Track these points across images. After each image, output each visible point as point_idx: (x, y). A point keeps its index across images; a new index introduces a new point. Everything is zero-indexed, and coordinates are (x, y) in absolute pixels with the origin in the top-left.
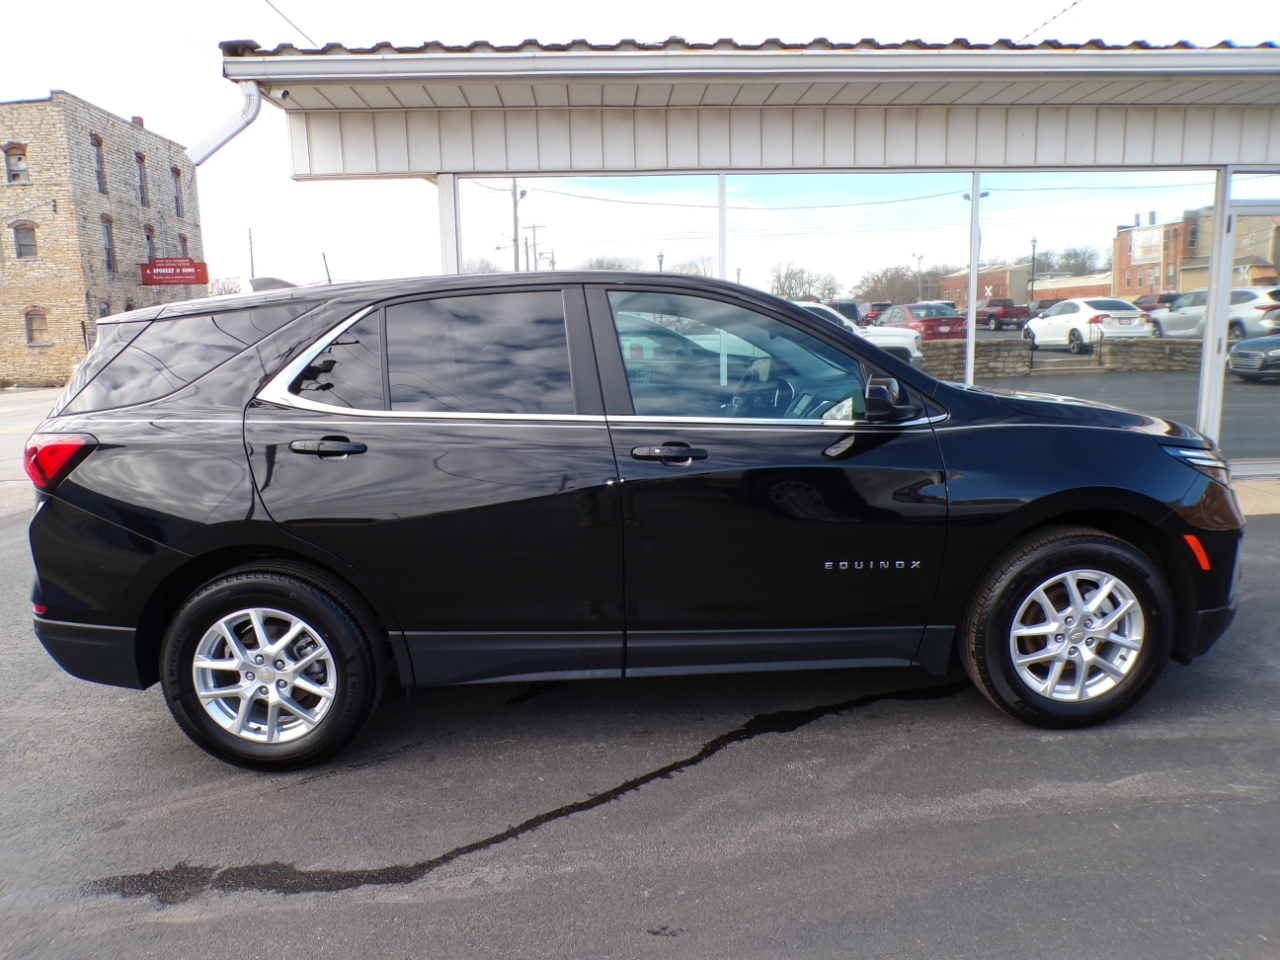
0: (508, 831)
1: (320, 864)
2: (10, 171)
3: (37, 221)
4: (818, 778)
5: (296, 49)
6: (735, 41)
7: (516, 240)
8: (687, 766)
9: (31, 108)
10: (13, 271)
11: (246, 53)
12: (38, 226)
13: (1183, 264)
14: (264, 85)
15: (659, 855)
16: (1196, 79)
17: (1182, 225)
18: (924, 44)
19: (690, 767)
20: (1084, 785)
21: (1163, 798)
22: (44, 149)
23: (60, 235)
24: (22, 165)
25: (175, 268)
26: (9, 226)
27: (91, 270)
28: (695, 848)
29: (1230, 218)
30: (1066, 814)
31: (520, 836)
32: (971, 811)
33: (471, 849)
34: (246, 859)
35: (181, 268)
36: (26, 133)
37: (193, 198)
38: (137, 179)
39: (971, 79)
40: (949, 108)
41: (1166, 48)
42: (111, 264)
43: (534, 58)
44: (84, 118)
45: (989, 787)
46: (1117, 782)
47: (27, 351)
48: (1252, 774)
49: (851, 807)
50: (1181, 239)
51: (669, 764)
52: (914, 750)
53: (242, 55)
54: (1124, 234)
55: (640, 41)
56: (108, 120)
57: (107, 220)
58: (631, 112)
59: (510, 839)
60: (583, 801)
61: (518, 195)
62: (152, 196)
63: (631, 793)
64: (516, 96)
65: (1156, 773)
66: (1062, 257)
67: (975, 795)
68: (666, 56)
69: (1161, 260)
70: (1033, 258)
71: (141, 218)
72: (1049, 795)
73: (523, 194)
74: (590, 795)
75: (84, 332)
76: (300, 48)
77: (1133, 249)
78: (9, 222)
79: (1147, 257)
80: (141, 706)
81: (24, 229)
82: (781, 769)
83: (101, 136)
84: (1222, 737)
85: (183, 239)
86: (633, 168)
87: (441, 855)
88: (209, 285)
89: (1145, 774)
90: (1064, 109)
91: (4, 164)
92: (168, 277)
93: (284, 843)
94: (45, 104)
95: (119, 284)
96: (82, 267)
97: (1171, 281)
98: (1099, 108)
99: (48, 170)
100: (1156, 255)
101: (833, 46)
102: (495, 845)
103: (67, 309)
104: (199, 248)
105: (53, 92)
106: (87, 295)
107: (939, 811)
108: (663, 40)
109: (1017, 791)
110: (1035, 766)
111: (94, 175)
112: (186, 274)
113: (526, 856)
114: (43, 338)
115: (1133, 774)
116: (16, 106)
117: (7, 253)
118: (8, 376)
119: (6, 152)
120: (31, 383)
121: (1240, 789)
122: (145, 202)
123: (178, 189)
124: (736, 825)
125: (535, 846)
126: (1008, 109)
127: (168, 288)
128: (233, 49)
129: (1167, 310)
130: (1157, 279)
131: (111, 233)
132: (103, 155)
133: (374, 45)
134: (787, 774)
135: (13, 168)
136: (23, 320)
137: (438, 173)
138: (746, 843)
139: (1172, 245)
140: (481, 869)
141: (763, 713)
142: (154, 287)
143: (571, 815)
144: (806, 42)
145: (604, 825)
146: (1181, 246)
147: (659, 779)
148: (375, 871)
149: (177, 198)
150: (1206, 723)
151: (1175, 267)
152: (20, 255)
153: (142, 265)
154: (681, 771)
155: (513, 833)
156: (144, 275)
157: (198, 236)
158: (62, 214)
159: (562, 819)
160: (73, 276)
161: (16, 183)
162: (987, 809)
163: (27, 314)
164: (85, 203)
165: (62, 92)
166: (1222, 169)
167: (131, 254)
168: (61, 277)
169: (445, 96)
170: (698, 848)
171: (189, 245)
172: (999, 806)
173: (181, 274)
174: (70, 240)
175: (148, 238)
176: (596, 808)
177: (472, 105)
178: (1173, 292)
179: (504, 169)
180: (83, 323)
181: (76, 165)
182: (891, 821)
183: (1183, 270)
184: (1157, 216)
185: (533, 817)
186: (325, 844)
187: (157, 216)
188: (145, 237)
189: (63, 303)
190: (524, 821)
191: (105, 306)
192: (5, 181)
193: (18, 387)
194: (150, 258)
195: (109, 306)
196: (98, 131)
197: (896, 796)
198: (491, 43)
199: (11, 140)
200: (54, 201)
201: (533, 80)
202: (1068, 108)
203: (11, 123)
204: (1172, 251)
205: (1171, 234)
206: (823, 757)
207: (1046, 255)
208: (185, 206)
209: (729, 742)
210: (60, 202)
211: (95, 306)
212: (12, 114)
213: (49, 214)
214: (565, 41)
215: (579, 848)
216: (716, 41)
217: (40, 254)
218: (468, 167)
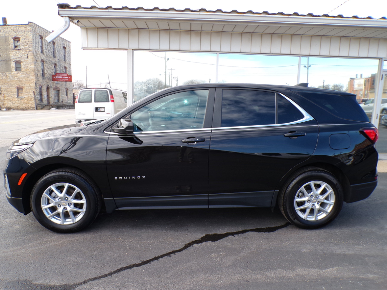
0: (109, 273)
1: (41, 281)
2: (14, 45)
3: (22, 61)
4: (221, 260)
5: (82, 7)
6: (222, 10)
7: (165, 73)
8: (177, 252)
9: (22, 27)
10: (14, 75)
11: (66, 8)
12: (22, 62)
13: (370, 90)
14: (71, 18)
15: (158, 287)
16: (373, 29)
17: (370, 78)
18: (284, 14)
19: (178, 253)
20: (314, 270)
21: (342, 278)
22: (25, 39)
23: (29, 65)
24: (18, 44)
25: (62, 76)
26: (13, 62)
27: (38, 76)
28: (171, 285)
29: (382, 75)
30: (306, 282)
31: (113, 275)
32: (272, 278)
33: (94, 279)
34: (17, 278)
35: (64, 76)
36: (20, 34)
37: (69, 56)
38: (53, 49)
39: (299, 26)
40: (292, 35)
41: (364, 18)
42: (43, 74)
43: (157, 13)
44: (38, 31)
45: (280, 268)
46: (327, 270)
47: (17, 99)
48: (376, 270)
49: (230, 273)
50: (370, 82)
51: (172, 251)
52: (257, 252)
53: (65, 8)
54: (352, 80)
55: (191, 9)
56: (45, 31)
57: (43, 61)
58: (190, 32)
59: (109, 276)
60: (138, 263)
61: (166, 60)
62: (57, 55)
63: (156, 261)
64: (153, 25)
65: (341, 267)
66: (333, 86)
67: (275, 271)
68: (199, 14)
69: (363, 89)
70: (323, 86)
71: (53, 61)
72: (301, 273)
73: (168, 59)
74: (141, 261)
75: (34, 94)
76: (83, 7)
77: (355, 85)
78: (14, 60)
79: (359, 87)
80: (6, 217)
81: (18, 63)
82: (209, 256)
83: (43, 36)
84: (366, 255)
85: (66, 68)
86: (189, 50)
87: (83, 281)
88: (72, 82)
89: (337, 268)
90: (330, 37)
91: (13, 43)
92: (60, 79)
93: (32, 272)
94: (26, 26)
95: (45, 81)
96: (35, 75)
97: (366, 95)
98: (341, 38)
99: (26, 45)
100: (362, 87)
101: (254, 13)
102: (103, 278)
103: (30, 87)
104: (70, 71)
105: (29, 22)
106: (36, 83)
107: (261, 277)
108: (199, 9)
109: (290, 271)
110: (299, 261)
111: (40, 47)
112: (65, 78)
113: (112, 284)
114: (22, 95)
115: (333, 267)
116: (18, 26)
117: (12, 69)
118: (11, 106)
119: (14, 39)
120: (17, 109)
121: (371, 276)
122: (54, 56)
123: (65, 53)
124: (188, 277)
125: (117, 280)
126: (312, 36)
127: (60, 82)
128: (62, 6)
129: (364, 104)
130: (362, 95)
131: (44, 65)
132: (43, 42)
133: (106, 7)
134: (211, 258)
135: (16, 44)
136: (16, 90)
137: (127, 49)
138: (190, 285)
139: (367, 84)
140: (95, 287)
141: (208, 234)
142: (56, 82)
143: (132, 268)
144: (245, 12)
145: (142, 273)
146: (370, 84)
147: (166, 256)
148: (58, 286)
149: (64, 56)
150: (361, 248)
151: (367, 91)
152: (16, 70)
153: (52, 75)
154: (175, 254)
155: (110, 274)
156: (53, 78)
157: (70, 67)
158: (30, 59)
159: (129, 270)
160: (32, 78)
161: (16, 49)
162: (278, 277)
163: (17, 88)
164: (37, 56)
165: (32, 22)
166: (381, 59)
167: (49, 72)
168: (28, 77)
169: (130, 24)
170: (173, 285)
171: (67, 70)
172: (283, 276)
173: (64, 78)
174: (31, 67)
175: (55, 67)
176: (142, 266)
177: (139, 28)
178: (366, 99)
179: (148, 48)
180: (34, 92)
181: (35, 44)
182: (244, 280)
183: (370, 92)
184: (363, 75)
185: (119, 268)
186: (46, 273)
187: (58, 61)
188: (54, 67)
189: (28, 85)
190: (116, 270)
191: (41, 87)
192: (13, 48)
193: (13, 110)
194: (55, 73)
195: (42, 87)
196: (42, 34)
197: (247, 269)
198: (144, 8)
199: (16, 36)
200: (27, 55)
201: (157, 20)
202: (331, 37)
203: (16, 31)
204: (367, 86)
205: (367, 81)
206: (225, 252)
207: (328, 85)
208: (67, 58)
209: (194, 244)
210: (29, 55)
211: (38, 87)
212: (16, 28)
213: (26, 59)
214: (167, 8)
215: (131, 282)
216: (216, 10)
217: (22, 70)
218: (137, 47)
